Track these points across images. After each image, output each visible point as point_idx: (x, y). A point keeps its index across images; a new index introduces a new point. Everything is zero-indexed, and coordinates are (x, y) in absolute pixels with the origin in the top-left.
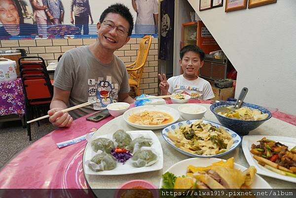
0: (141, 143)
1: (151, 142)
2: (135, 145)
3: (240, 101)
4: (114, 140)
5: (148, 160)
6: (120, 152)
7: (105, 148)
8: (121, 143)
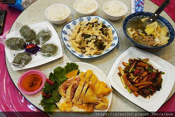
0: (44, 37)
1: (51, 34)
2: (40, 39)
3: (156, 15)
4: (22, 37)
5: (53, 52)
6: (31, 48)
7: (19, 47)
8: (28, 38)
